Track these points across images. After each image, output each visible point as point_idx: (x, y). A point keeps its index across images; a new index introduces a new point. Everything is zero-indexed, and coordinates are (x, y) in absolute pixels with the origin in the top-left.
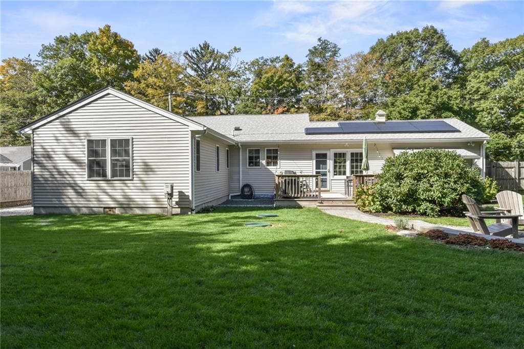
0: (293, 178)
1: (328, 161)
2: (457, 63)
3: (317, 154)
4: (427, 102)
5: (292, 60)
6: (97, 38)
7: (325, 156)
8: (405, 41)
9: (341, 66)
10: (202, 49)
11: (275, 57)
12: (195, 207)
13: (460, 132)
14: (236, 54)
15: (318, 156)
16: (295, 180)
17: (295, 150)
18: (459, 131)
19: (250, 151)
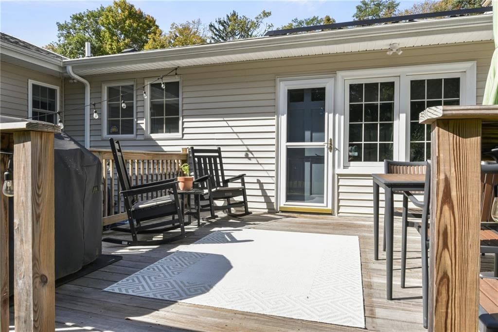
1: (329, 117)
3: (291, 93)
6: (111, 11)
10: (229, 19)
11: (311, 19)
14: (265, 19)
19: (110, 90)
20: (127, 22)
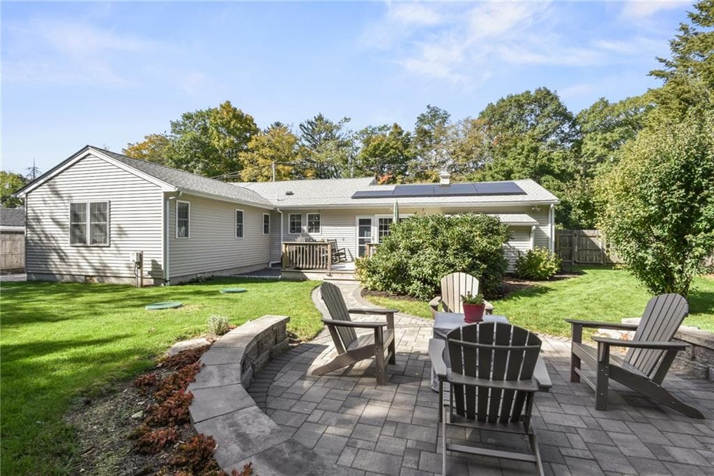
0: (301, 247)
1: (372, 227)
2: (574, 125)
3: (360, 220)
4: (524, 165)
5: (400, 128)
6: (218, 113)
7: (369, 222)
8: (514, 104)
9: (449, 132)
10: (316, 120)
11: (382, 126)
12: (170, 278)
13: (526, 194)
14: (346, 124)
15: (362, 222)
16: (303, 248)
17: (338, 215)
18: (524, 193)
19: (291, 216)
20: (232, 123)
